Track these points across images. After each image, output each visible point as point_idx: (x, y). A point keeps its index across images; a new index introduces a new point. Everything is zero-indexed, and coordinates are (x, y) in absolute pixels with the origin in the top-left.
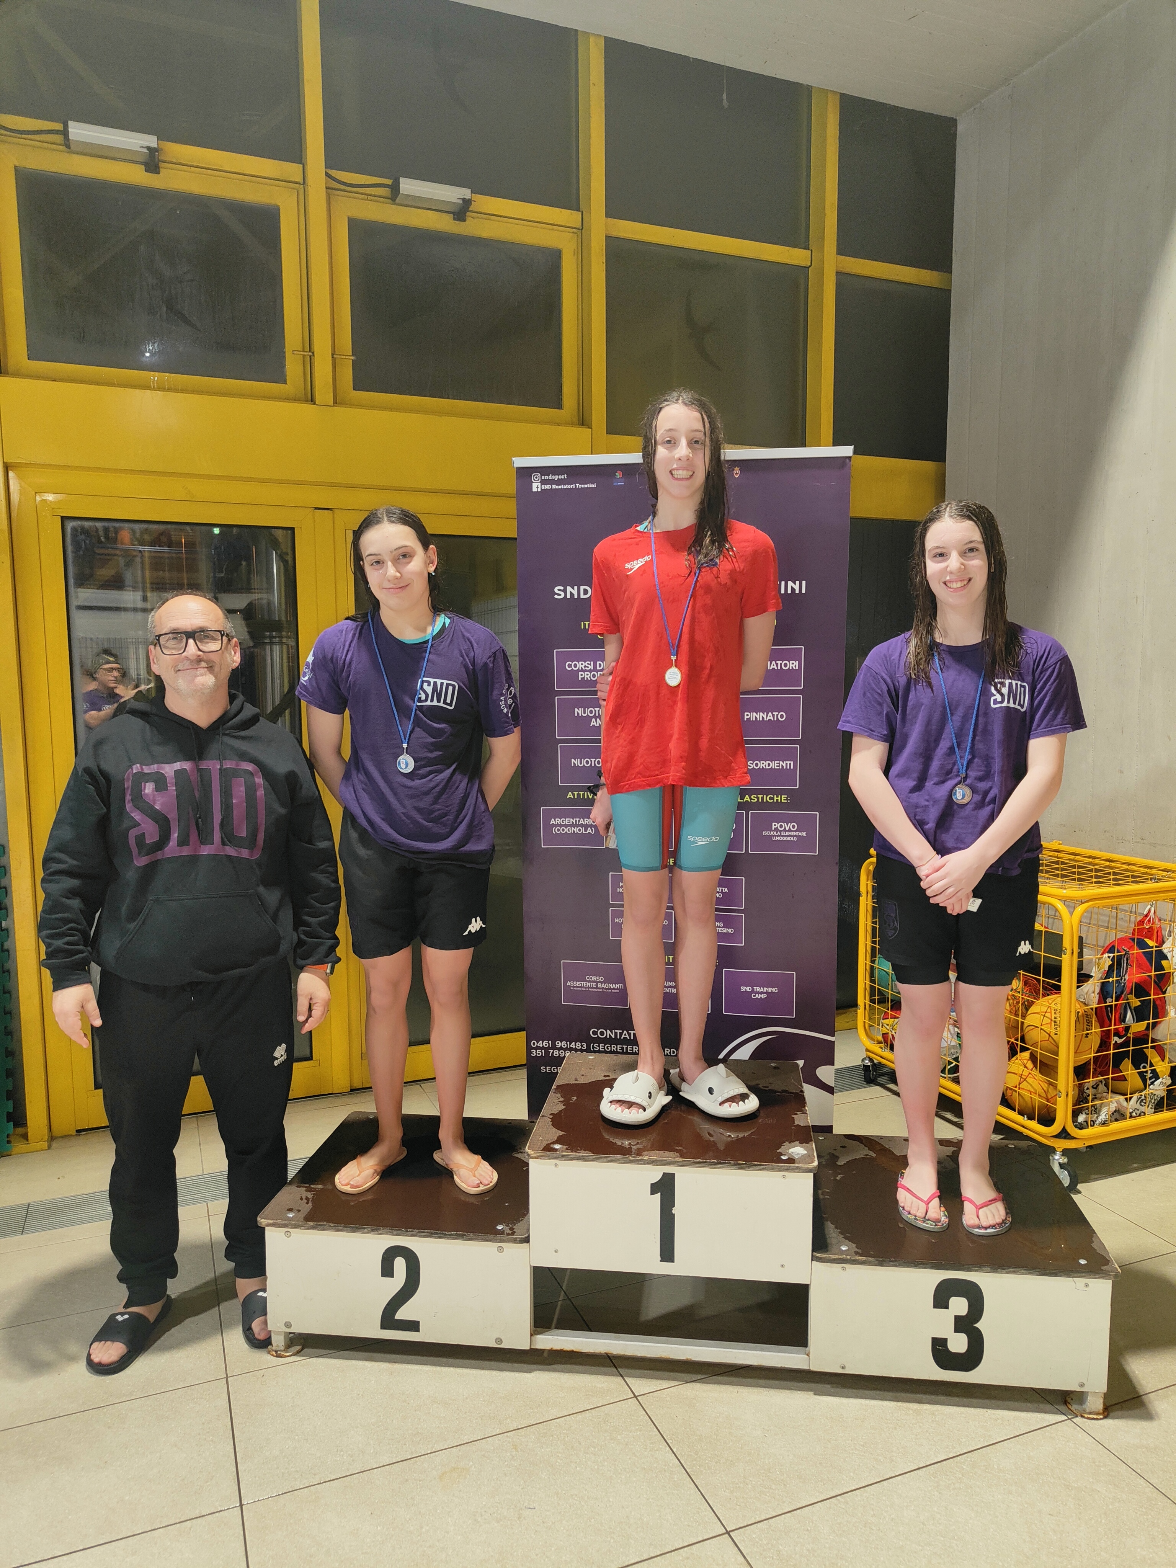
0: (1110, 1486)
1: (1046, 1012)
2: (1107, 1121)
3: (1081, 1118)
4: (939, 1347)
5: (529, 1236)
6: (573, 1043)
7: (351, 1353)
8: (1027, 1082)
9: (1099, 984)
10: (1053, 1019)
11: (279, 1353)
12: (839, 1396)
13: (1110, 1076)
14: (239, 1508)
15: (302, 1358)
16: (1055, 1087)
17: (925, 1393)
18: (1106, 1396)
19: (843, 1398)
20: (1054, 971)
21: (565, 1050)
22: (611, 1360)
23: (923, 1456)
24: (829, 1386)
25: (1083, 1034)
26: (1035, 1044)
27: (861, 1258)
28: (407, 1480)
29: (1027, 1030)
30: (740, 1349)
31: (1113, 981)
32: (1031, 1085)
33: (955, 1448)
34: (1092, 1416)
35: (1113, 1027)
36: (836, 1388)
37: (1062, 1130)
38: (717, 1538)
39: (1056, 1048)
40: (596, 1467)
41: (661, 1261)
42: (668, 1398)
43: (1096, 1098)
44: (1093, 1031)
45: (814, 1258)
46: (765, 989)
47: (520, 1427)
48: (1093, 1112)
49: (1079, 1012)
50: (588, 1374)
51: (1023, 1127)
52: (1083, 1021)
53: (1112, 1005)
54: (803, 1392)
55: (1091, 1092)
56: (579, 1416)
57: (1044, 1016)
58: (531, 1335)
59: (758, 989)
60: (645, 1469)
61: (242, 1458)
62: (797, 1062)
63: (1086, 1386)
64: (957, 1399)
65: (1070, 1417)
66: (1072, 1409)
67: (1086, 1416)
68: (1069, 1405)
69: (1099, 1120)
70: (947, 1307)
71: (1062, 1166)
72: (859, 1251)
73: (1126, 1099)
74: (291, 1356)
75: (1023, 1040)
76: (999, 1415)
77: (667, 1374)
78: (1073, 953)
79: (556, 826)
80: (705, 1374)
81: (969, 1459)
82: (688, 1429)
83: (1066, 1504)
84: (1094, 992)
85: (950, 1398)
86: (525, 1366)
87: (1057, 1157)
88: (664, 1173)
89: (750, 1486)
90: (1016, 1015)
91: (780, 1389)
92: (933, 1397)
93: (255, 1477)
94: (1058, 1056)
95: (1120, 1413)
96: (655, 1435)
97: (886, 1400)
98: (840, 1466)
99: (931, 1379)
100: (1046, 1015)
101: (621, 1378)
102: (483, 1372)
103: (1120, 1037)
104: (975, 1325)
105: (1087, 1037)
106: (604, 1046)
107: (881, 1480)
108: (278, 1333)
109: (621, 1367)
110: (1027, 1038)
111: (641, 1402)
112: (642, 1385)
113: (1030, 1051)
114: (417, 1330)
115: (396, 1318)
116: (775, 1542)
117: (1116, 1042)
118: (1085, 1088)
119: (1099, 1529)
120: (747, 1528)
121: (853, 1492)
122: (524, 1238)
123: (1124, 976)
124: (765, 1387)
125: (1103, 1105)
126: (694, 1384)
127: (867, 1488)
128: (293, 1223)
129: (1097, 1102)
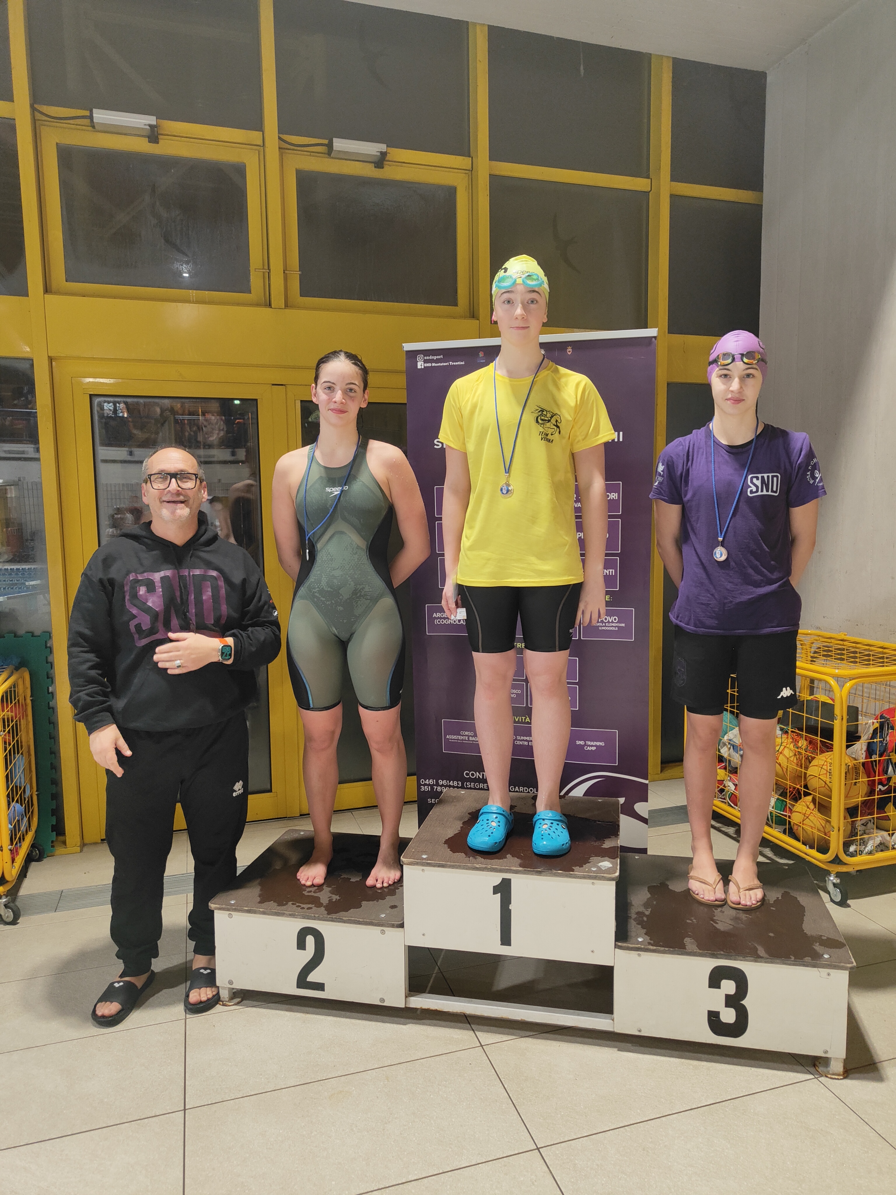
0: (841, 1130)
1: (823, 765)
2: (872, 851)
3: (852, 849)
4: (713, 1018)
5: (403, 923)
6: (452, 782)
7: (277, 1005)
8: (809, 819)
9: (866, 744)
10: (828, 770)
11: (224, 1003)
12: (636, 1053)
13: (875, 816)
14: (183, 1111)
15: (241, 1007)
16: (829, 822)
17: (704, 1053)
18: (846, 1061)
19: (640, 1054)
20: (828, 733)
21: (446, 786)
22: (467, 1018)
23: (696, 1100)
24: (630, 1045)
25: (852, 783)
26: (814, 790)
27: (651, 947)
28: (306, 1098)
29: (808, 780)
30: (562, 1014)
31: (877, 741)
32: (812, 822)
33: (722, 1095)
34: (834, 1076)
35: (877, 778)
36: (635, 1046)
37: (836, 856)
38: (529, 1152)
39: (830, 793)
40: (445, 1096)
41: (501, 945)
42: (506, 1048)
43: (865, 833)
44: (860, 780)
45: (616, 946)
46: (595, 743)
47: (393, 1064)
48: (862, 844)
49: (849, 766)
50: (448, 1028)
51: (806, 854)
52: (852, 773)
53: (876, 760)
54: (609, 1048)
55: (860, 828)
56: (438, 1058)
57: (822, 768)
58: (406, 997)
59: (589, 743)
60: (482, 1099)
61: (190, 1076)
62: (619, 799)
63: (829, 1053)
64: (728, 1059)
65: (816, 1076)
66: (819, 1070)
67: (829, 1076)
68: (817, 1067)
69: (866, 850)
70: (719, 987)
71: (835, 885)
72: (652, 942)
73: (889, 834)
74: (233, 1005)
75: (806, 786)
76: (760, 1072)
77: (507, 1030)
78: (842, 719)
79: (438, 618)
80: (536, 1032)
81: (731, 1104)
82: (518, 1072)
83: (804, 1142)
84: (861, 750)
85: (724, 1058)
86: (402, 1020)
87: (832, 878)
88: (503, 879)
89: (559, 1116)
90: (801, 767)
91: (592, 1045)
92: (710, 1056)
93: (197, 1090)
94: (831, 799)
95: (857, 1075)
96: (493, 1075)
97: (673, 1057)
98: (631, 1105)
99: (708, 1042)
100: (824, 767)
101: (472, 1032)
102: (370, 1023)
103: (884, 786)
104: (741, 1002)
105: (856, 785)
106: (475, 785)
107: (661, 1116)
108: (224, 988)
109: (474, 1024)
110: (809, 786)
111: (485, 1050)
112: (487, 1037)
113: (812, 796)
114: (323, 990)
115: (308, 980)
116: (573, 1158)
117: (880, 789)
118: (857, 825)
119: (828, 1162)
120: (552, 1146)
121: (638, 1124)
122: (400, 924)
123: (886, 737)
124: (581, 1043)
125: (870, 839)
126: (527, 1038)
127: (649, 1121)
128: (234, 907)
129: (865, 836)
